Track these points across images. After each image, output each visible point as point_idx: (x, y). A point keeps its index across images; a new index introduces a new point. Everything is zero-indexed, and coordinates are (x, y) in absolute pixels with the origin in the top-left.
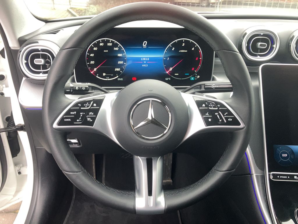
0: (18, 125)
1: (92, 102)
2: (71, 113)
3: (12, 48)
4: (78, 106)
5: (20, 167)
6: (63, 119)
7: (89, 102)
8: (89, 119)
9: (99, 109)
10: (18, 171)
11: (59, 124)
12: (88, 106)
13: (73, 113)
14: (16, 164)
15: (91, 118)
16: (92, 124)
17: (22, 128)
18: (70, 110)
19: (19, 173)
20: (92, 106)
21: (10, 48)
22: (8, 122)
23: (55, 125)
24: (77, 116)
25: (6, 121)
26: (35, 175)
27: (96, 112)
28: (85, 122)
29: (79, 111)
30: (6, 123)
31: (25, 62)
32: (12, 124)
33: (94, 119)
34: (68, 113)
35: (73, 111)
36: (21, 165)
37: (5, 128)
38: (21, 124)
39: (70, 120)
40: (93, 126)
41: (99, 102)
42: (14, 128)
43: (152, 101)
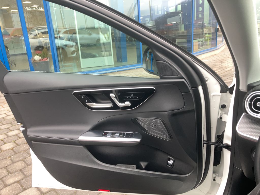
0: (226, 144)
3: (241, 90)
5: (216, 176)
10: (214, 177)
14: (214, 172)
17: (227, 147)
19: (214, 180)
21: (239, 90)
22: (218, 139)
25: (217, 138)
26: (227, 187)
30: (216, 139)
31: (250, 102)
32: (221, 142)
36: (217, 174)
37: (215, 143)
38: (228, 144)
42: (222, 145)
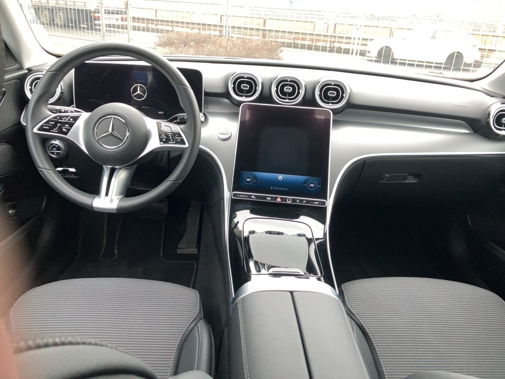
1: (69, 118)
2: (50, 123)
4: (57, 119)
6: (42, 126)
7: (67, 117)
8: (64, 130)
9: (74, 123)
11: (39, 130)
12: (65, 120)
13: (52, 123)
15: (67, 129)
16: (66, 134)
18: (49, 121)
20: (69, 120)
23: (35, 130)
24: (55, 126)
27: (71, 125)
28: (61, 132)
29: (57, 122)
31: (30, 88)
33: (68, 130)
34: (47, 122)
35: (52, 121)
39: (48, 128)
40: (66, 135)
41: (76, 119)
43: (114, 118)
